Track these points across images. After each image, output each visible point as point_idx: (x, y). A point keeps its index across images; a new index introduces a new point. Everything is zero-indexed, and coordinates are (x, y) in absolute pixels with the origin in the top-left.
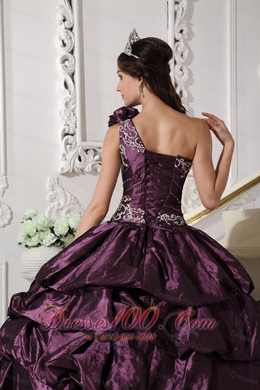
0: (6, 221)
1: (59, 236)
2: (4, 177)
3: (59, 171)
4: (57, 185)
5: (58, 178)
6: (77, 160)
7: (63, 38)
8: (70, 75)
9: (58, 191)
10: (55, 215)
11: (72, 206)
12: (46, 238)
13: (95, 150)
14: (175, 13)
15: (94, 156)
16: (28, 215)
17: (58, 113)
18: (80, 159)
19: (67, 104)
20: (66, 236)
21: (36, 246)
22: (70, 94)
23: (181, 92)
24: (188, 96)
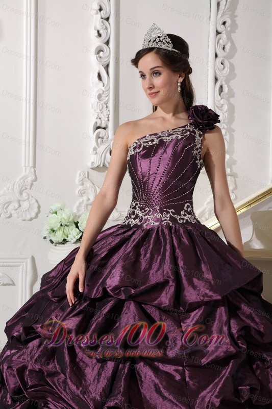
0: (33, 215)
2: (33, 170)
3: (89, 165)
4: (87, 180)
5: (88, 173)
6: (108, 154)
7: (99, 28)
8: (104, 66)
9: (88, 186)
10: (84, 210)
12: (71, 233)
14: (218, 4)
16: (54, 208)
17: (90, 106)
19: (100, 97)
21: (61, 243)
22: (103, 86)
23: (221, 87)
24: (228, 91)
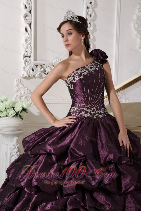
1: (17, 112)
3: (21, 76)
4: (20, 84)
5: (21, 80)
6: (31, 70)
7: (25, 3)
8: (29, 24)
9: (21, 87)
10: (18, 99)
11: (28, 95)
12: (11, 112)
13: (41, 66)
15: (41, 69)
16: (2, 99)
17: (22, 45)
18: (33, 70)
19: (26, 40)
20: (21, 112)
21: (5, 117)
22: (28, 35)
24: (93, 38)
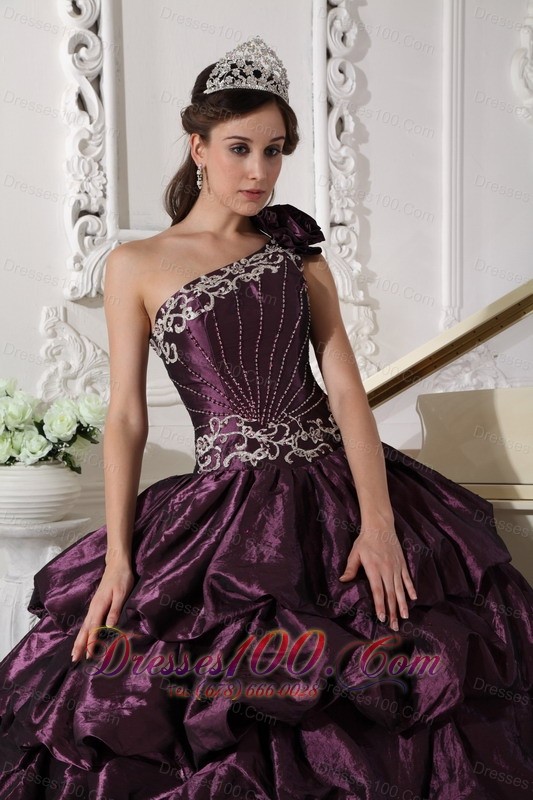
1: (56, 441)
3: (67, 293)
4: (64, 325)
5: (65, 310)
8: (91, 79)
9: (67, 337)
10: (59, 390)
11: (98, 370)
12: (28, 444)
17: (64, 165)
19: (83, 146)
21: (5, 464)
22: (91, 123)
23: (341, 121)
24: (355, 128)
